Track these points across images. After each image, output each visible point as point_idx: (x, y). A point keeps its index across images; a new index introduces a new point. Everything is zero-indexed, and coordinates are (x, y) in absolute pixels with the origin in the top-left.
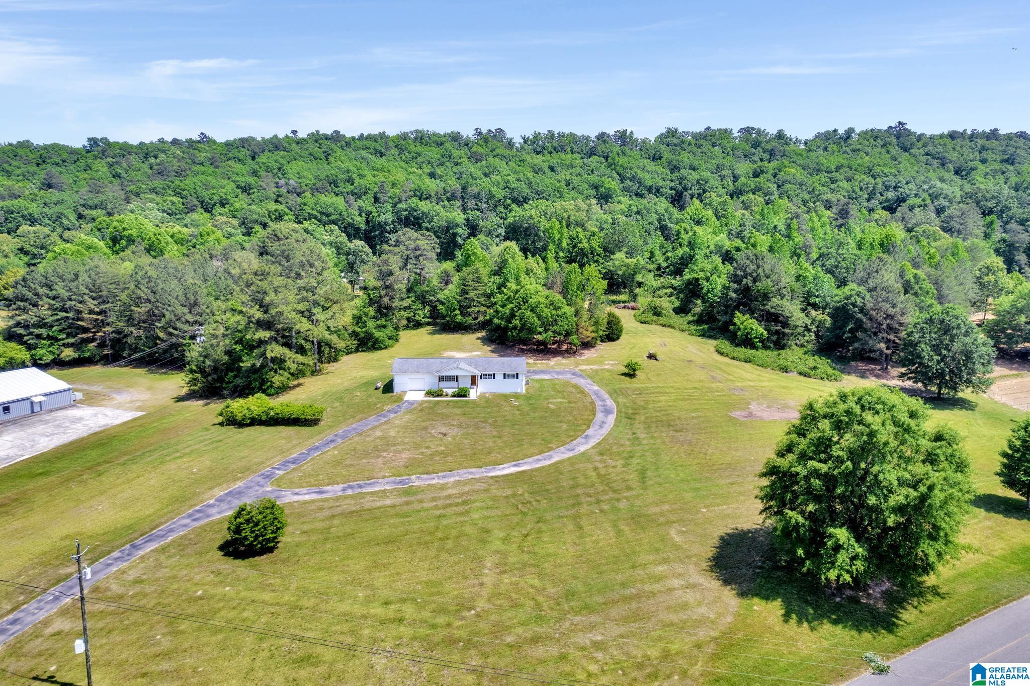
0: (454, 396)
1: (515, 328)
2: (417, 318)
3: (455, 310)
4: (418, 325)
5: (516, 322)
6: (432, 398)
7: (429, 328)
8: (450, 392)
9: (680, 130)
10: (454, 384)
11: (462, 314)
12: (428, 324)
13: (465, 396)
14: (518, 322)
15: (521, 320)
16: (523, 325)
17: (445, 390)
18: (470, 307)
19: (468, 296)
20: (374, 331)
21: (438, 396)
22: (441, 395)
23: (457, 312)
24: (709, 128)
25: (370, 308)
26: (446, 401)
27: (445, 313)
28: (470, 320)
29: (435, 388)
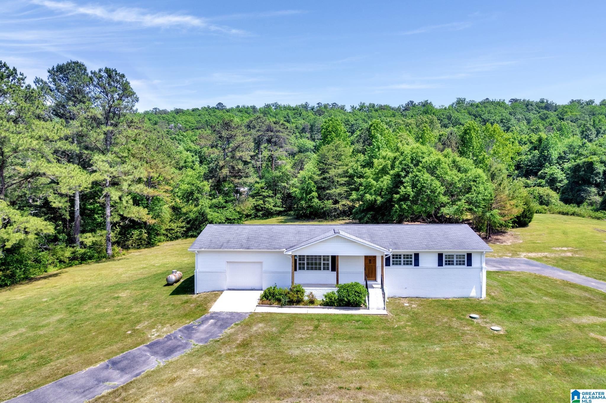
0: (329, 303)
1: (405, 198)
2: (267, 205)
3: (311, 191)
4: (268, 214)
5: (407, 189)
6: (275, 310)
7: (280, 218)
8: (320, 294)
9: (467, 100)
10: (329, 276)
11: (319, 198)
12: (279, 213)
13: (356, 305)
14: (409, 189)
15: (414, 186)
16: (419, 193)
17: (308, 291)
18: (328, 188)
19: (327, 175)
20: (208, 210)
21: (291, 303)
22: (299, 302)
23: (315, 194)
24: (487, 99)
25: (205, 183)
26: (311, 318)
27: (299, 196)
28: (329, 204)
29: (285, 285)
